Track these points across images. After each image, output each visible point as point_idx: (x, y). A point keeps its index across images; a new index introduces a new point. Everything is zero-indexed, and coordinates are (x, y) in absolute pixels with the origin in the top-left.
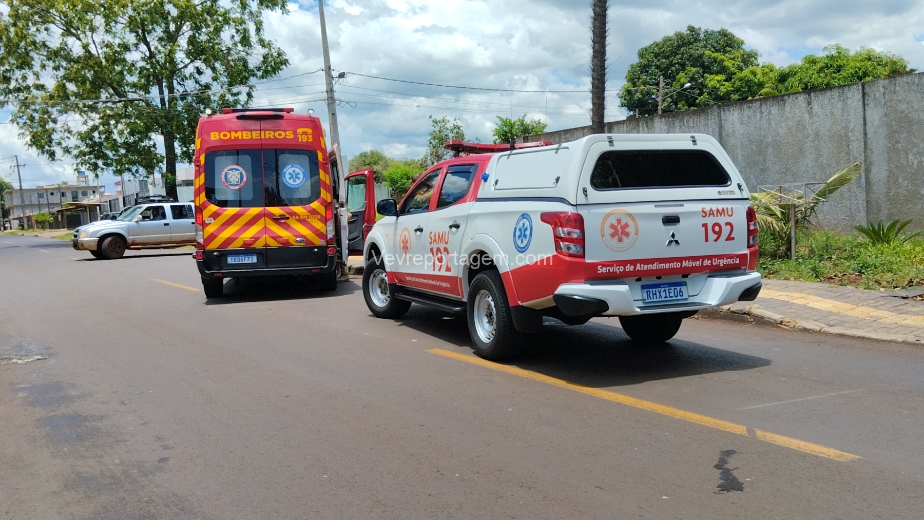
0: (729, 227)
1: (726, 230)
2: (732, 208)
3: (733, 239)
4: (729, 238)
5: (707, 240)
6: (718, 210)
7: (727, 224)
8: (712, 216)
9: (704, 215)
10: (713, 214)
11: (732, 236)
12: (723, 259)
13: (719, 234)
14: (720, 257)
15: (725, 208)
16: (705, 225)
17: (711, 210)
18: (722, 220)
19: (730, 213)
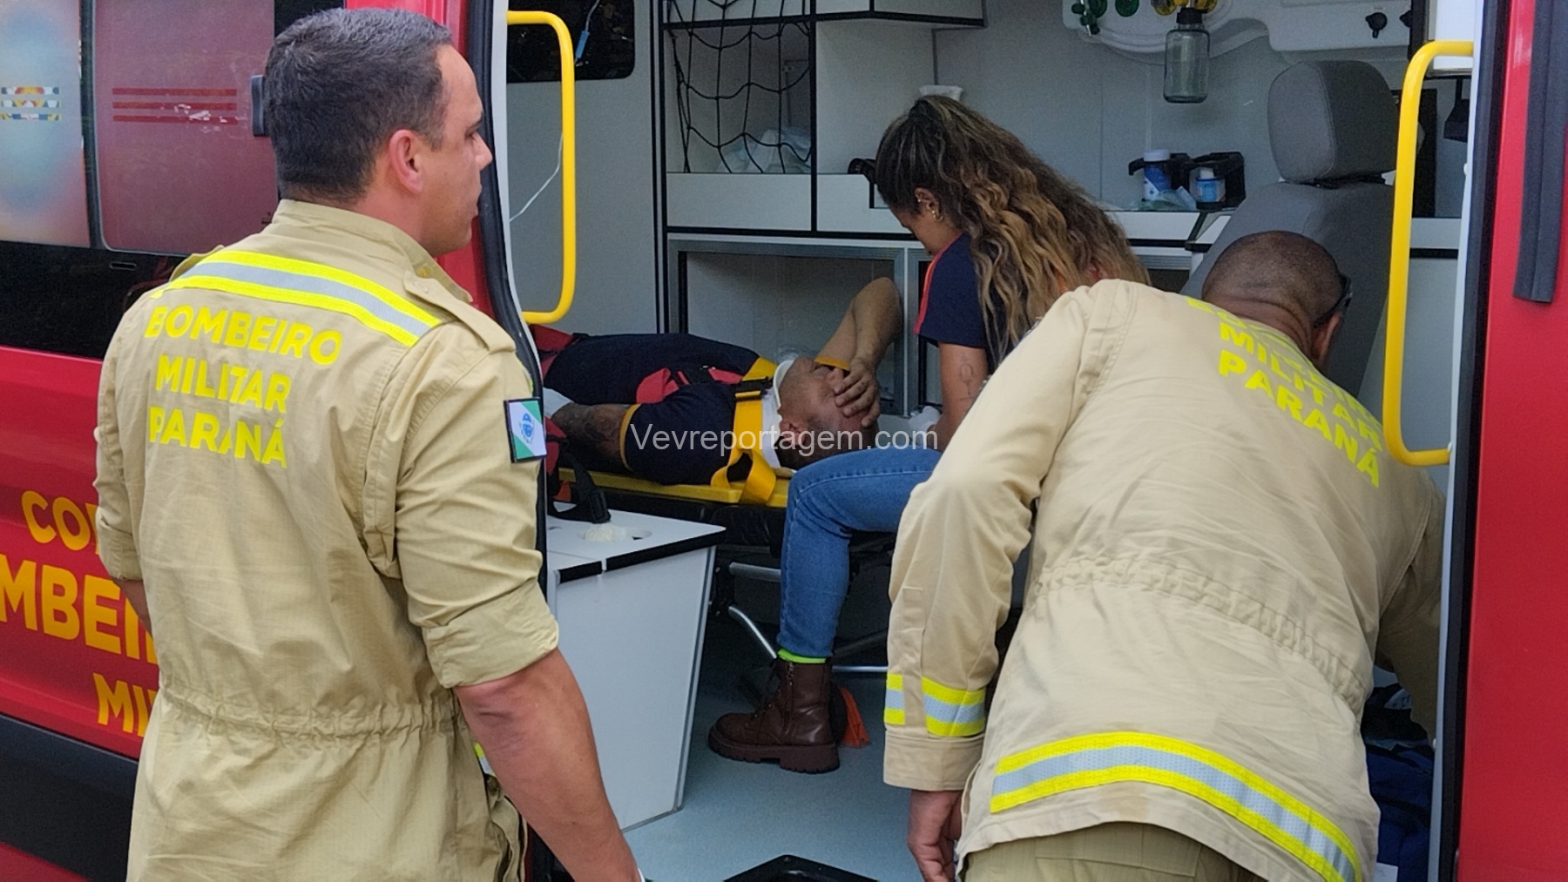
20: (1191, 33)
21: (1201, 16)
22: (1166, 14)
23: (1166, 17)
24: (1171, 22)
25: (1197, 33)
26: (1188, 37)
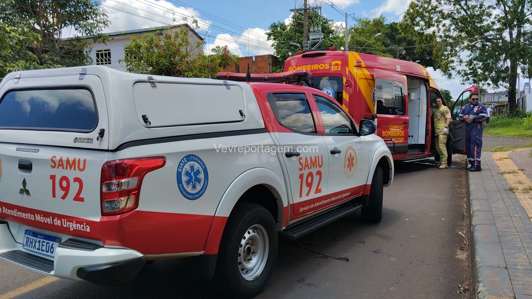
0: (77, 184)
1: (74, 187)
2: (85, 161)
3: (82, 200)
4: (78, 198)
5: (54, 196)
6: (68, 161)
7: (77, 180)
8: (61, 167)
9: (53, 165)
10: (62, 165)
11: (81, 196)
12: (72, 222)
13: (66, 190)
14: (70, 219)
15: (77, 159)
16: (53, 177)
17: (61, 160)
18: (71, 174)
19: (81, 167)
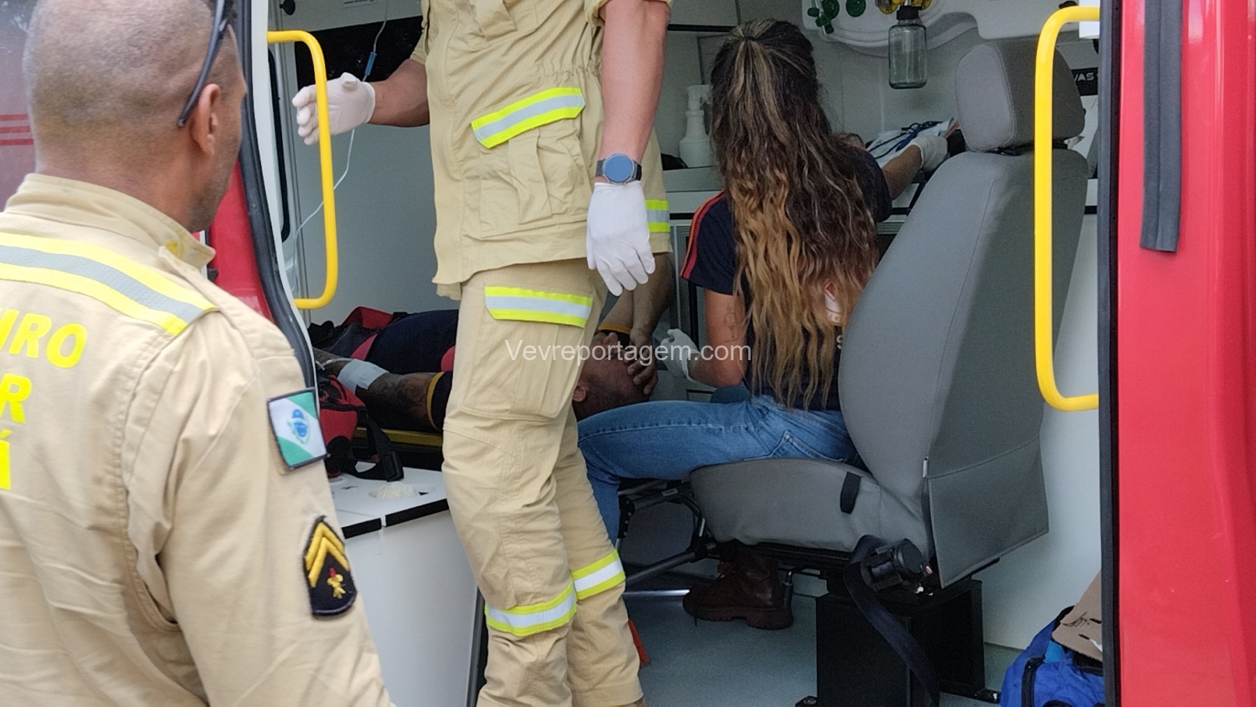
20: (909, 28)
21: (918, 13)
22: (889, 13)
23: (889, 15)
24: (892, 19)
25: (915, 27)
26: (907, 31)
